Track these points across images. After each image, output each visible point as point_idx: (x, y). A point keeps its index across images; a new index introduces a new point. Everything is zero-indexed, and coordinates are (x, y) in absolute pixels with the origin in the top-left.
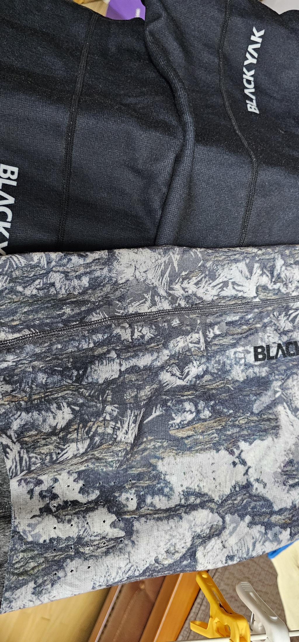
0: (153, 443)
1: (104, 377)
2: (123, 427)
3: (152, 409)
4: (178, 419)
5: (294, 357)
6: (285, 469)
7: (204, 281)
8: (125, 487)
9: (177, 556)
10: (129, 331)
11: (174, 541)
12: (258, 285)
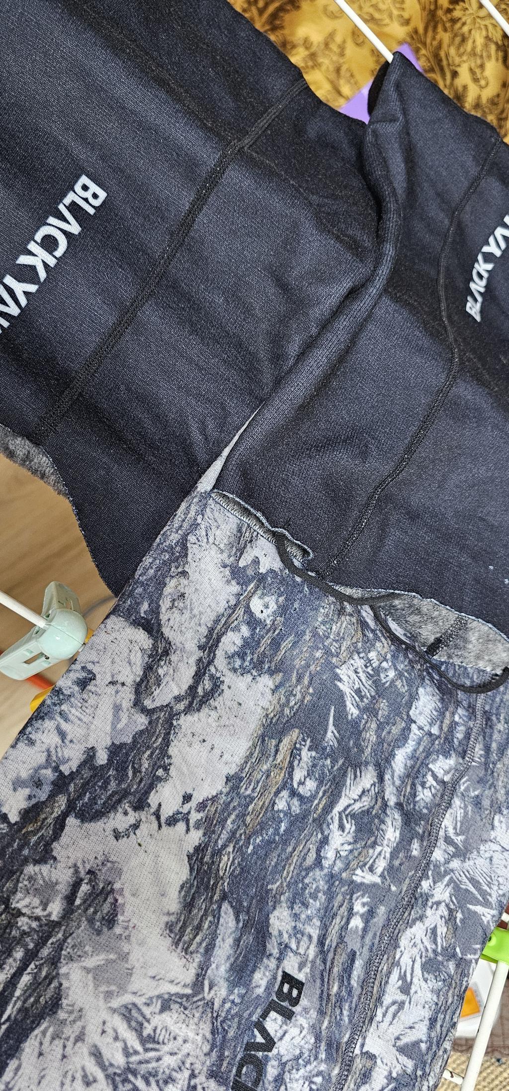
0: (299, 696)
1: (422, 698)
2: (364, 672)
3: (338, 732)
4: (306, 755)
5: (234, 1071)
6: (110, 899)
7: (430, 946)
8: (281, 616)
9: (165, 604)
10: (440, 774)
11: (187, 614)
12: (379, 1061)
